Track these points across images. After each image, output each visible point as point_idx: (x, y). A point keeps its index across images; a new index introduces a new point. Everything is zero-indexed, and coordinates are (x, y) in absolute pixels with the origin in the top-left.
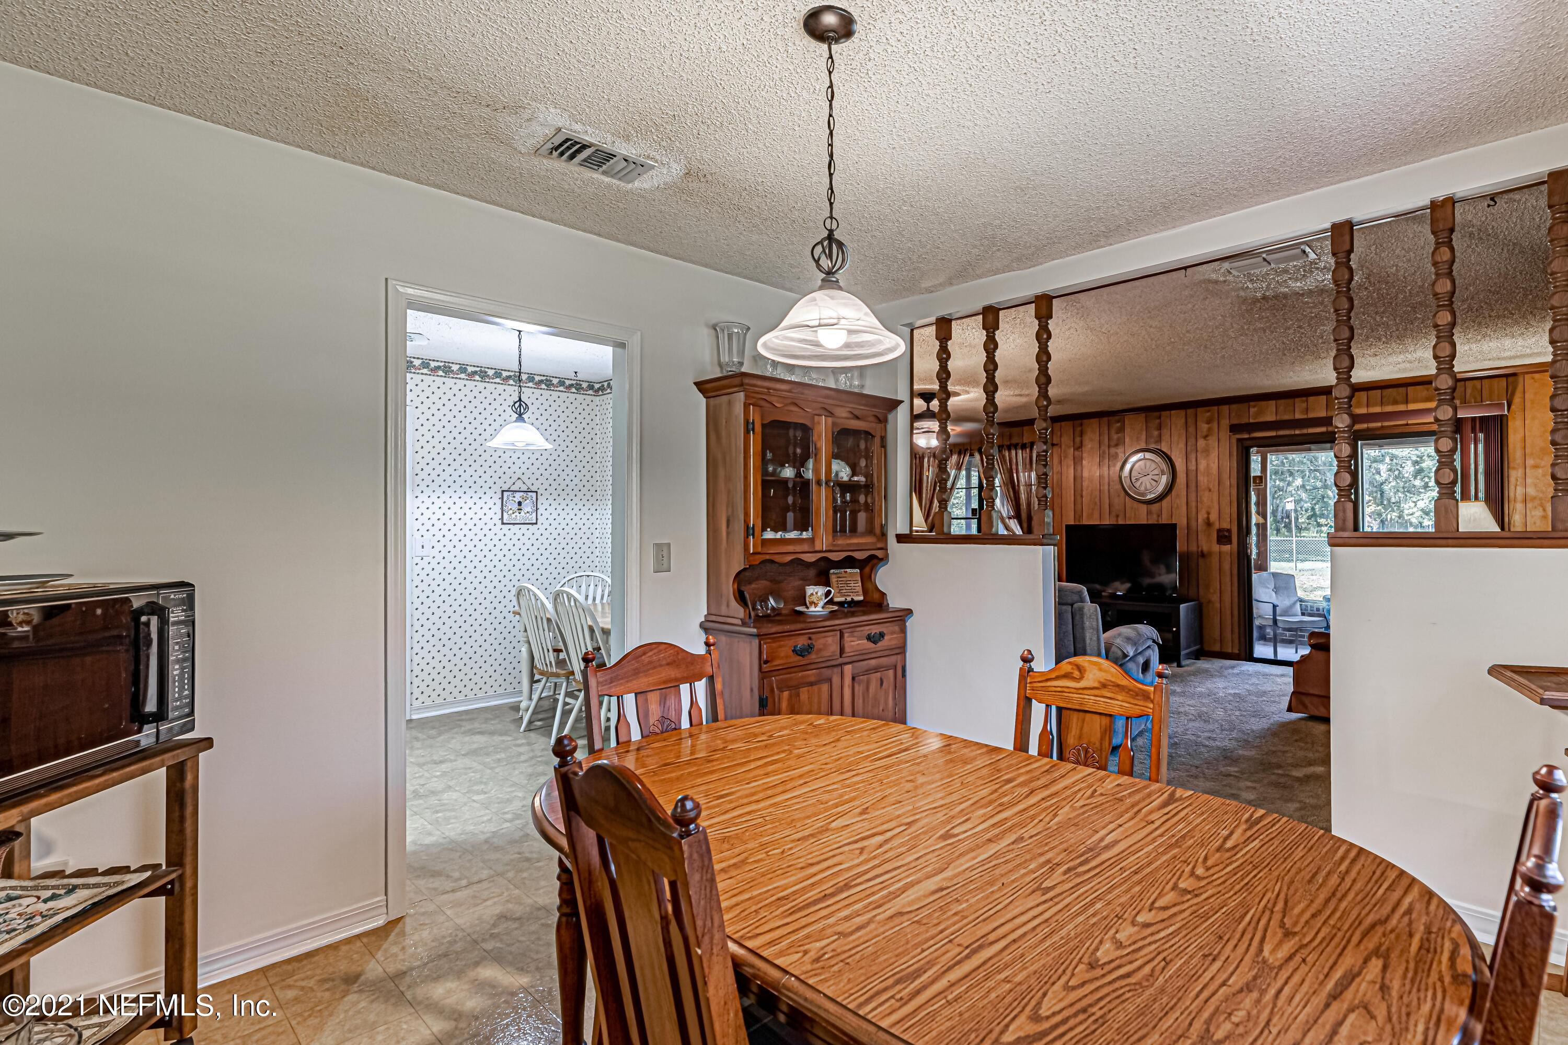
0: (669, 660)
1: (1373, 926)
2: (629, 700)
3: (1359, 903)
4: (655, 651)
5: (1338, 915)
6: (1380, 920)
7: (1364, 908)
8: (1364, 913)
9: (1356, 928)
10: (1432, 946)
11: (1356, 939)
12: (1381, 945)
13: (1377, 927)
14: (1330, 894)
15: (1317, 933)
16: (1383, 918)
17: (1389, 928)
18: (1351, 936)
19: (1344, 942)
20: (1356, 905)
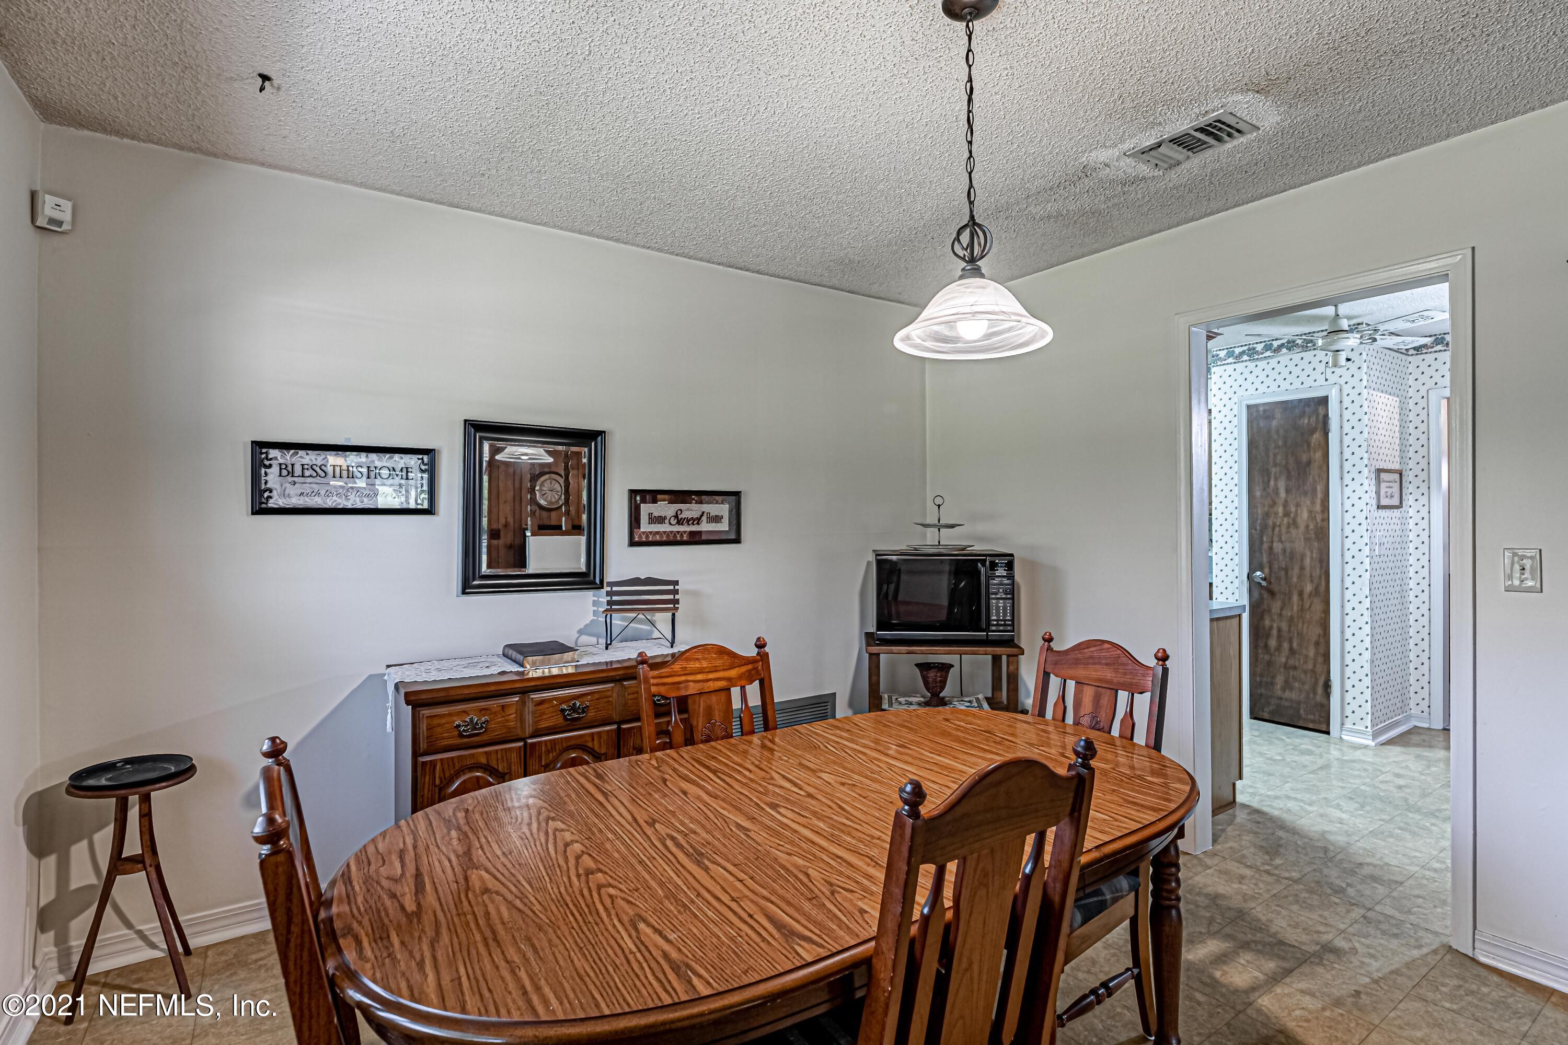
0: (1108, 661)
1: (438, 933)
2: (1071, 684)
3: (468, 946)
4: (1098, 648)
5: (473, 925)
6: (438, 941)
7: (460, 944)
8: (455, 940)
9: (448, 923)
10: (380, 944)
11: (440, 915)
12: (419, 922)
13: (433, 934)
14: (498, 938)
15: (469, 902)
16: (436, 945)
17: (424, 939)
18: (445, 915)
19: (446, 908)
20: (469, 943)
